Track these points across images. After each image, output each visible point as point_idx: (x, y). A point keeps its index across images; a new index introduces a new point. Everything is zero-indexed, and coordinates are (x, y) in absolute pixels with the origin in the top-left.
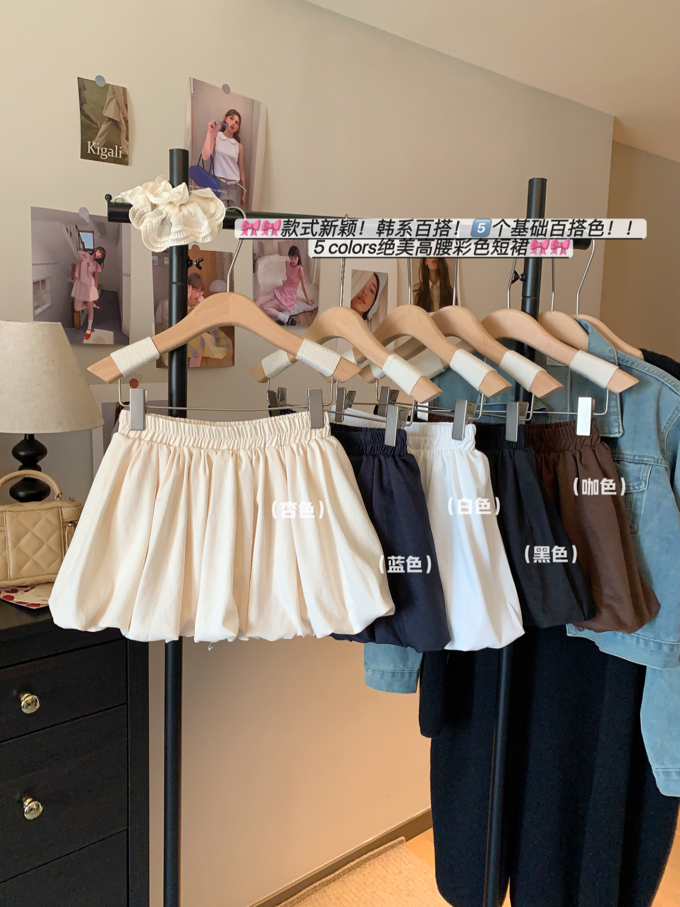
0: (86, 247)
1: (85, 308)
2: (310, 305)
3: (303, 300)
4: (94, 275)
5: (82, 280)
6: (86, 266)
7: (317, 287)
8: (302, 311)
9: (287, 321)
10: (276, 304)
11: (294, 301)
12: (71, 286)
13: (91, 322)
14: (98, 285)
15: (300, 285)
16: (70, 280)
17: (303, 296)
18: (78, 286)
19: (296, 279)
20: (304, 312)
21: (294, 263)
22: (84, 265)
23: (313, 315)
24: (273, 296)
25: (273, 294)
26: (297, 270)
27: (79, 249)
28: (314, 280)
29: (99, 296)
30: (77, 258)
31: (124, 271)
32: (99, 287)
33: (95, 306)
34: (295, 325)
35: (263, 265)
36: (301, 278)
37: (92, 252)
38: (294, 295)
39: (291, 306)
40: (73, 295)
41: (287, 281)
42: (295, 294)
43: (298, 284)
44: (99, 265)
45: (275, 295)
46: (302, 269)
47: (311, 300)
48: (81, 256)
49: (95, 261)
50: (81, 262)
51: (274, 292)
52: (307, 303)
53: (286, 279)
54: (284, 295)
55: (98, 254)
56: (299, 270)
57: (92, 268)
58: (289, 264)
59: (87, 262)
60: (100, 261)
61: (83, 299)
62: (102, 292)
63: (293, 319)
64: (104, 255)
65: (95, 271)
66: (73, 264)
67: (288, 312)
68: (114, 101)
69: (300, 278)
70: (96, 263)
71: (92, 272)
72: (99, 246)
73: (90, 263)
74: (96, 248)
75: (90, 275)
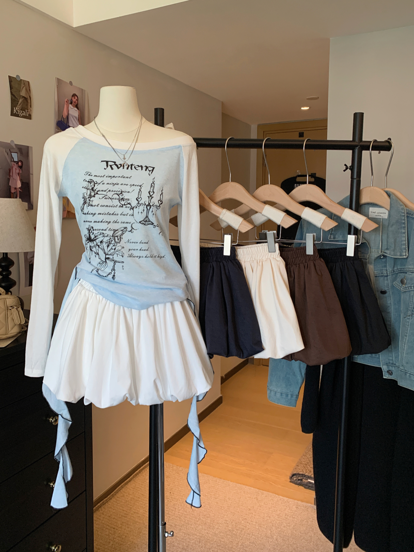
0: (15, 160)
1: (15, 191)
5: (13, 177)
6: (15, 170)
12: (9, 179)
18: (12, 180)
22: (14, 169)
27: (11, 161)
29: (21, 185)
30: (11, 166)
32: (21, 180)
33: (20, 190)
37: (17, 163)
40: (10, 184)
44: (20, 170)
48: (13, 165)
50: (13, 167)
55: (20, 164)
57: (18, 171)
60: (21, 167)
61: (14, 187)
64: (22, 164)
66: (9, 169)
68: (25, 88)
70: (19, 168)
71: (18, 173)
72: (20, 160)
73: (17, 168)
74: (19, 160)
75: (17, 175)
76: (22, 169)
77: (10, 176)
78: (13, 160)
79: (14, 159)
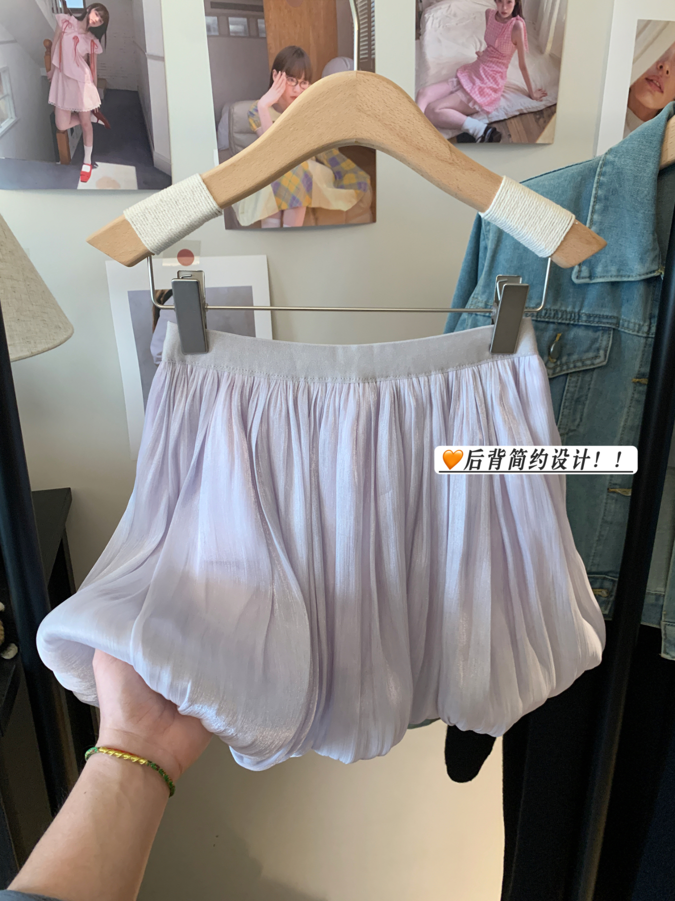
0: (69, 6)
1: (75, 123)
2: (536, 99)
3: (519, 90)
4: (88, 59)
5: (66, 72)
6: (72, 43)
7: (556, 61)
8: (517, 113)
9: (481, 133)
10: (461, 102)
12: (46, 83)
13: (89, 150)
14: (99, 79)
15: (515, 60)
16: (43, 72)
18: (61, 83)
19: (508, 48)
20: (521, 114)
21: (504, 13)
22: (68, 41)
23: (541, 120)
24: (455, 84)
25: (455, 80)
26: (511, 27)
28: (549, 47)
29: (102, 101)
30: (54, 28)
31: (150, 50)
32: (100, 83)
33: (95, 120)
34: (498, 141)
35: (436, 21)
36: (517, 44)
37: (82, 14)
38: (500, 81)
39: (491, 103)
40: (51, 100)
41: (486, 51)
42: (502, 77)
43: (510, 56)
44: (97, 41)
45: (459, 83)
46: (522, 24)
47: (540, 90)
48: (61, 25)
49: (89, 33)
50: (61, 35)
51: (457, 77)
52: (530, 96)
53: (484, 46)
54: (478, 82)
55: (94, 18)
56: (516, 28)
57: (84, 47)
58: (492, 16)
59: (73, 35)
60: (98, 32)
61: (70, 107)
62: (107, 93)
63: (494, 130)
64: (105, 18)
65: (90, 53)
66: (46, 41)
67: (485, 116)
69: (515, 44)
70: (92, 37)
71: (84, 54)
72: (95, 3)
73: (79, 36)
74: (87, 5)
75: (80, 61)
76: (103, 38)
77: (49, 67)
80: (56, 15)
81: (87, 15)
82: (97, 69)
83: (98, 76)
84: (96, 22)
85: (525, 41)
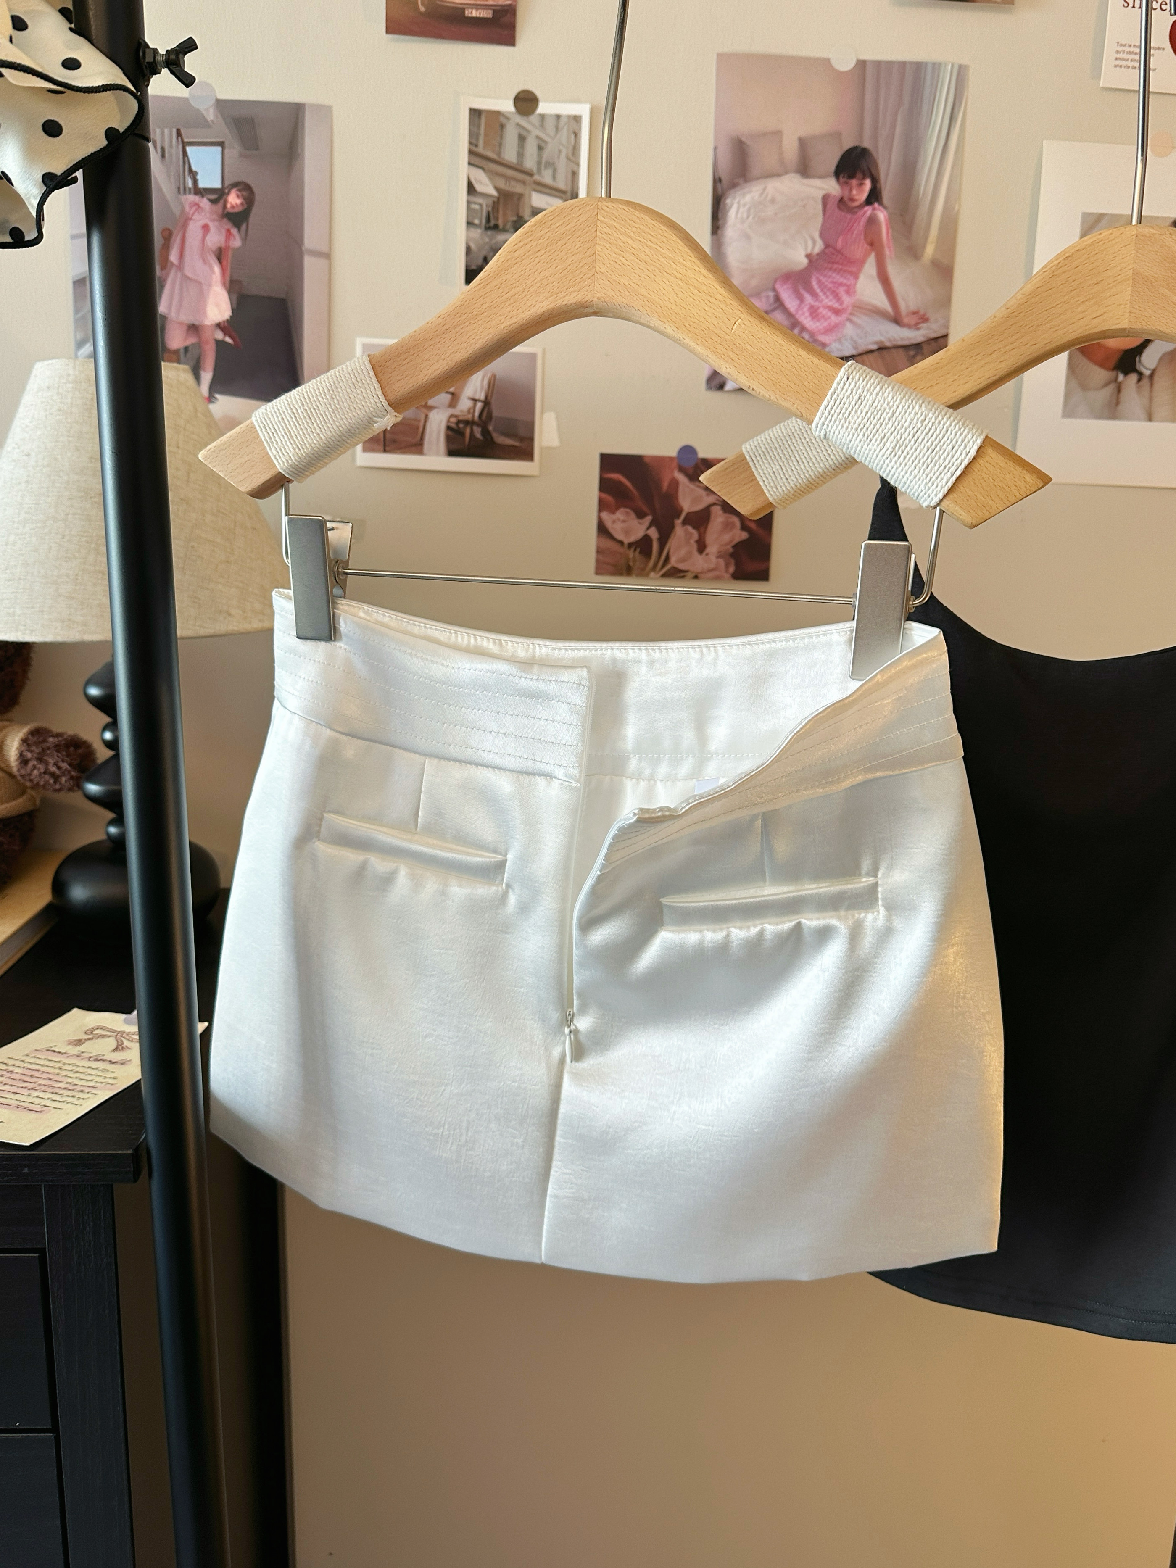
0: (202, 184)
2: (909, 326)
3: (876, 311)
5: (188, 272)
6: (199, 233)
7: (943, 271)
8: (874, 347)
11: (845, 316)
13: (207, 378)
14: (232, 282)
15: (870, 267)
17: (880, 300)
18: (177, 285)
19: (858, 249)
20: (880, 349)
21: (852, 200)
24: (772, 299)
25: (771, 294)
26: (864, 220)
28: (930, 250)
29: (233, 310)
30: (177, 211)
31: (309, 243)
32: (233, 287)
33: (220, 335)
35: (743, 210)
36: (874, 244)
37: (218, 196)
38: (844, 297)
39: (829, 330)
40: (163, 309)
41: (822, 254)
42: (848, 292)
43: (862, 262)
44: (234, 231)
45: (777, 299)
46: (882, 216)
47: (914, 313)
49: (225, 220)
50: (185, 221)
51: (774, 290)
52: (897, 320)
53: (819, 246)
54: (808, 298)
55: (234, 200)
56: (872, 221)
57: (215, 239)
58: (832, 204)
59: (202, 223)
60: (238, 219)
61: (186, 317)
62: (242, 301)
64: (249, 201)
65: (223, 246)
66: (165, 229)
70: (229, 226)
71: (214, 248)
72: (236, 180)
74: (227, 184)
75: (209, 257)
76: (244, 227)
77: (165, 264)
78: (190, 184)
79: (198, 177)
80: (183, 198)
81: (225, 196)
82: (231, 268)
83: (231, 276)
84: (236, 204)
85: (888, 240)
